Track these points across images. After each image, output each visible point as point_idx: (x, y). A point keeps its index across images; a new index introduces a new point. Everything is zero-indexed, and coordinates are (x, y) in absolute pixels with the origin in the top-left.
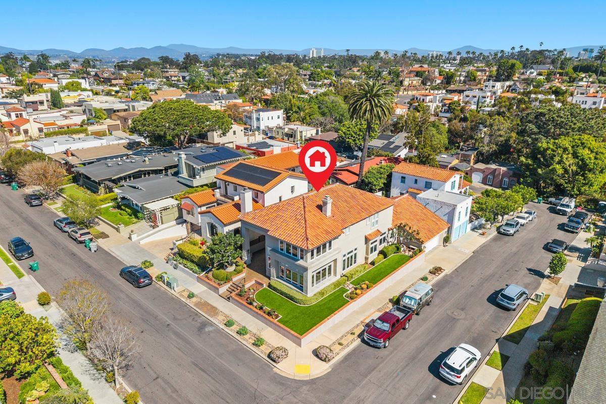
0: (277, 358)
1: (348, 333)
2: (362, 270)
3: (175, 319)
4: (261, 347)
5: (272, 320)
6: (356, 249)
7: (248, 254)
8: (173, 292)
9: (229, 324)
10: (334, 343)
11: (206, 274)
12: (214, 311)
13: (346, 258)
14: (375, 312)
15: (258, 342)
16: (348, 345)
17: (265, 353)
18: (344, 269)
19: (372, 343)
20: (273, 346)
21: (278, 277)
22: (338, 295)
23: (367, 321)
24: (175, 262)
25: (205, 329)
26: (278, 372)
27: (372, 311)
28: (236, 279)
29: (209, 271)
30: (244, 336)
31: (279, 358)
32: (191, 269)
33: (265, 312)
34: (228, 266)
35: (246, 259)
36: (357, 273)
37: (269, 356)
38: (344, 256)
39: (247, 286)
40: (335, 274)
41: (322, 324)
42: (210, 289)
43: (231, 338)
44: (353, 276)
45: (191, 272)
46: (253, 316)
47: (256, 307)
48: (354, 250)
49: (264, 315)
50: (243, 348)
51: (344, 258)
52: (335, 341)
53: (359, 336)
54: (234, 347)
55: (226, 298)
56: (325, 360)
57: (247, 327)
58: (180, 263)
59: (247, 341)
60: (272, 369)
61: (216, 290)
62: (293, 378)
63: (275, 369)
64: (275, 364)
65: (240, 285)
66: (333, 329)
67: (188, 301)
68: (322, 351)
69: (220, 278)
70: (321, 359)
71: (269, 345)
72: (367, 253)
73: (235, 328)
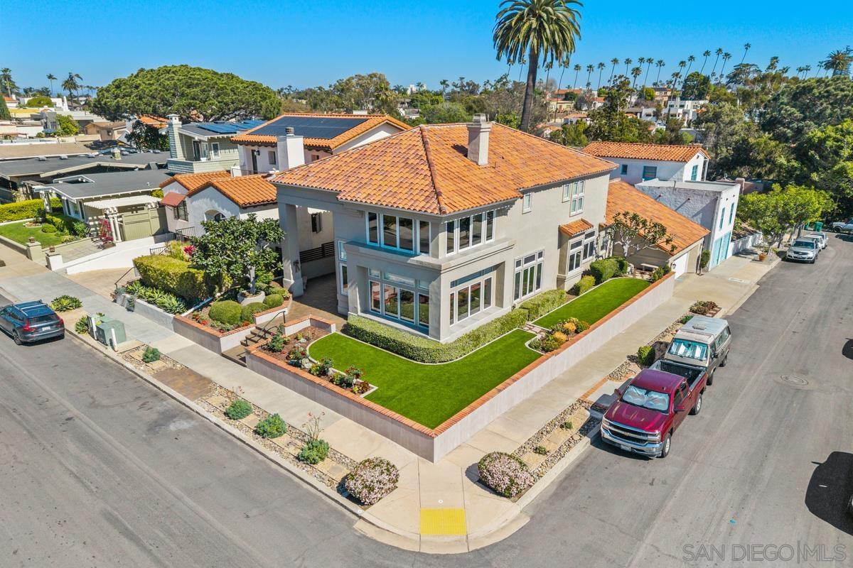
0: (365, 491)
1: (551, 424)
2: (557, 300)
3: (94, 405)
4: (320, 466)
5: (350, 395)
6: (540, 255)
7: (295, 271)
8: (109, 351)
9: (236, 411)
10: (522, 449)
11: (196, 313)
12: (202, 385)
13: (520, 269)
14: (604, 380)
15: (312, 453)
16: (560, 455)
17: (331, 481)
18: (517, 296)
19: (627, 446)
20: (352, 461)
21: (365, 311)
22: (512, 343)
23: (594, 398)
24: (128, 296)
25: (168, 426)
26: (370, 532)
27: (598, 378)
28: (263, 319)
29: (201, 308)
30: (274, 440)
31: (371, 489)
32: (162, 306)
33: (332, 381)
34: (247, 294)
35: (292, 282)
36: (546, 304)
37: (342, 488)
38: (518, 264)
39: (290, 331)
40: (500, 303)
41: (484, 401)
42: (202, 344)
43: (237, 446)
44: (540, 311)
45: (161, 310)
46: (303, 393)
47: (310, 372)
48: (537, 256)
49: (331, 386)
50: (269, 470)
51: (518, 269)
52: (522, 443)
53: (584, 430)
54: (243, 468)
55: (237, 359)
56: (505, 492)
57: (282, 417)
58: (140, 297)
59: (281, 452)
60: (350, 523)
61: (213, 343)
62: (417, 550)
63: (359, 525)
64: (359, 510)
65: (274, 331)
66: (514, 416)
67: (142, 370)
68: (498, 467)
69: (224, 318)
70: (495, 491)
71: (342, 459)
72: (562, 270)
73: (251, 420)
